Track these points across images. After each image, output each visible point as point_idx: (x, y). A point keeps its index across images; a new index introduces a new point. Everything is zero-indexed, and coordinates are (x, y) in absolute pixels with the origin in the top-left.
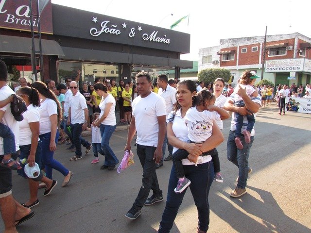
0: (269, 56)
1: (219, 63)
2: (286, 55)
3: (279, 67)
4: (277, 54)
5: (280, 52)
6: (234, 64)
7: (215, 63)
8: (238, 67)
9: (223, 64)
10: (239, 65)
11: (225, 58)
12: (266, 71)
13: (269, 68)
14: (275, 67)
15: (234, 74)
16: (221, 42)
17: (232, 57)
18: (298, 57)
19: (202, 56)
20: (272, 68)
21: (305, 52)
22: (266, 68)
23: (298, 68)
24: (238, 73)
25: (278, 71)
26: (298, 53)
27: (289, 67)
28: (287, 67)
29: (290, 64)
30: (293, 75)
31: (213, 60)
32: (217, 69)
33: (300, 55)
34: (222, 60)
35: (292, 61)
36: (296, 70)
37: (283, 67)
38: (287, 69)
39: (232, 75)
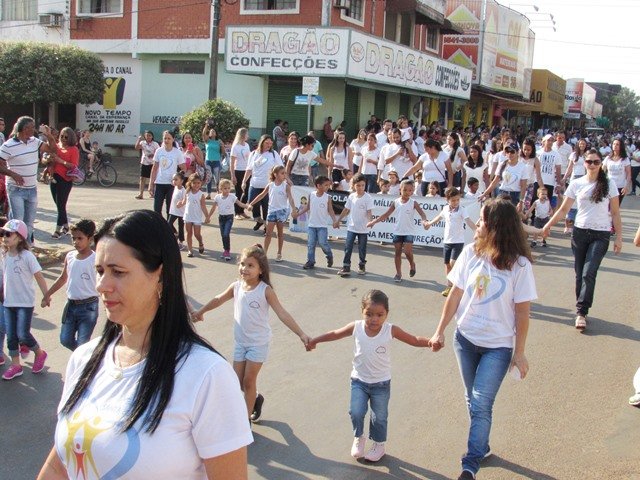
0: (243, 12)
1: (67, 24)
2: (296, 11)
3: (273, 55)
4: (271, 5)
6: (120, 30)
7: (52, 20)
8: (136, 45)
9: (82, 28)
10: (139, 36)
11: (87, 4)
12: (230, 67)
13: (240, 56)
14: (257, 56)
15: (123, 71)
18: (336, 22)
20: (250, 56)
21: (360, 8)
22: (229, 56)
23: (333, 65)
24: (137, 69)
25: (268, 69)
26: (337, 8)
27: (304, 58)
28: (297, 56)
29: (305, 48)
30: (311, 87)
31: (43, 10)
32: (44, 51)
33: (343, 16)
34: (78, 14)
35: (312, 38)
36: (327, 72)
37: (282, 56)
38: (298, 63)
39: (119, 76)
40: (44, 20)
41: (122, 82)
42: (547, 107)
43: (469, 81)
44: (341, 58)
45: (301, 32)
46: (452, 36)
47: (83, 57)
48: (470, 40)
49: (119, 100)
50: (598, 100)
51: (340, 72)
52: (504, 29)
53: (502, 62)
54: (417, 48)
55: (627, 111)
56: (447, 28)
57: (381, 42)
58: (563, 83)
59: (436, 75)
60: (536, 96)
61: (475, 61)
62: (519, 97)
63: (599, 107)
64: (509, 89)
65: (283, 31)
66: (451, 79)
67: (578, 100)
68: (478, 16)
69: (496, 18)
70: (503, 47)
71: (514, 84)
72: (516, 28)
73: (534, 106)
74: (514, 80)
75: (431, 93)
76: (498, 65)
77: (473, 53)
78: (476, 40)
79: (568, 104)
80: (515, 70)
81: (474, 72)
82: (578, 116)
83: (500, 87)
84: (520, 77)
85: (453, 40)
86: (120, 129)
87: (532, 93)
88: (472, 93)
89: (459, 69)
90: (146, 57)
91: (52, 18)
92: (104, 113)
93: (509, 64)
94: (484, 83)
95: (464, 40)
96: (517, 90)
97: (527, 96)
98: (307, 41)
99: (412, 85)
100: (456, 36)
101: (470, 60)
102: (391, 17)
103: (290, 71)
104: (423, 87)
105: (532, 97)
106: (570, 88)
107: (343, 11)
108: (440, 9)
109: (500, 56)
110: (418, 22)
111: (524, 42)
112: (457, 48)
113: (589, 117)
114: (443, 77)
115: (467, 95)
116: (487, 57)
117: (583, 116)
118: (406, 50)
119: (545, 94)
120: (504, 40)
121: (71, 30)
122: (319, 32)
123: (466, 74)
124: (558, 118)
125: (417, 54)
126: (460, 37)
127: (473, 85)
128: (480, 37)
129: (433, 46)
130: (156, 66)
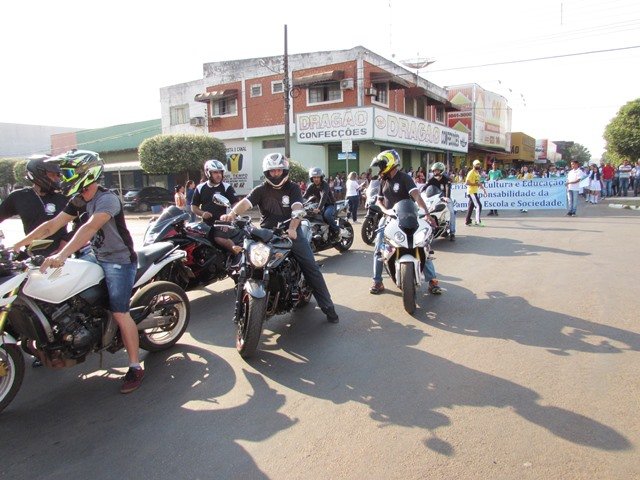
0: (308, 105)
1: (207, 123)
2: (342, 100)
3: (326, 129)
4: (326, 98)
5: (330, 93)
6: (236, 124)
7: (198, 122)
8: (247, 132)
9: (215, 124)
10: (248, 126)
11: (217, 109)
12: (299, 140)
13: (305, 132)
14: (316, 131)
16: (205, 69)
17: (232, 107)
18: (367, 103)
19: (167, 106)
20: (311, 131)
21: (386, 95)
22: (299, 132)
23: (364, 132)
24: (249, 147)
25: (323, 139)
26: (368, 96)
27: (345, 129)
28: (341, 128)
29: (346, 122)
30: (347, 147)
31: (193, 115)
32: (184, 138)
33: (373, 101)
34: (212, 117)
35: (349, 116)
36: (360, 137)
37: (332, 129)
38: (341, 133)
39: (239, 153)
40: (192, 122)
41: (241, 156)
42: (522, 156)
43: (466, 140)
44: (369, 127)
45: (342, 112)
46: (453, 113)
47: (209, 141)
48: (466, 115)
49: (240, 168)
50: (559, 151)
51: (368, 136)
52: (489, 105)
53: (489, 127)
54: (429, 120)
55: (579, 157)
56: (449, 107)
57: (398, 116)
58: (533, 140)
59: (442, 137)
60: (515, 149)
61: (470, 128)
62: (503, 150)
63: (559, 156)
64: (495, 145)
65: (330, 113)
66: (453, 140)
67: (545, 151)
68: (471, 99)
69: (483, 99)
70: (489, 118)
71: (498, 141)
72: (497, 106)
73: (514, 156)
74: (498, 139)
75: (439, 149)
76: (486, 129)
77: (468, 123)
78: (470, 114)
79: (538, 154)
80: (499, 132)
81: (470, 134)
82: (545, 161)
83: (489, 144)
84: (502, 137)
85: (455, 116)
86: (242, 186)
87: (512, 148)
88: (469, 149)
89: (458, 133)
90: (253, 139)
91: (197, 121)
92: (232, 177)
93: (494, 128)
94: (477, 141)
95: (462, 115)
96: (501, 146)
97: (508, 149)
98: (346, 118)
99: (424, 144)
100: (456, 113)
101: (467, 127)
102: (409, 102)
103: (336, 139)
104: (433, 145)
105: (512, 151)
106: (538, 144)
107: (372, 98)
108: (445, 96)
109: (487, 124)
110: (429, 105)
111: (504, 113)
112: (457, 121)
113: (552, 162)
114: (447, 138)
115: (465, 149)
116: (478, 125)
117: (549, 161)
118: (419, 121)
119: (521, 149)
120: (489, 113)
121: (209, 126)
122: (354, 111)
123: (464, 136)
124: (532, 163)
125: (426, 123)
126: (459, 113)
127: (470, 144)
128: (472, 112)
129: (441, 120)
130: (260, 145)
